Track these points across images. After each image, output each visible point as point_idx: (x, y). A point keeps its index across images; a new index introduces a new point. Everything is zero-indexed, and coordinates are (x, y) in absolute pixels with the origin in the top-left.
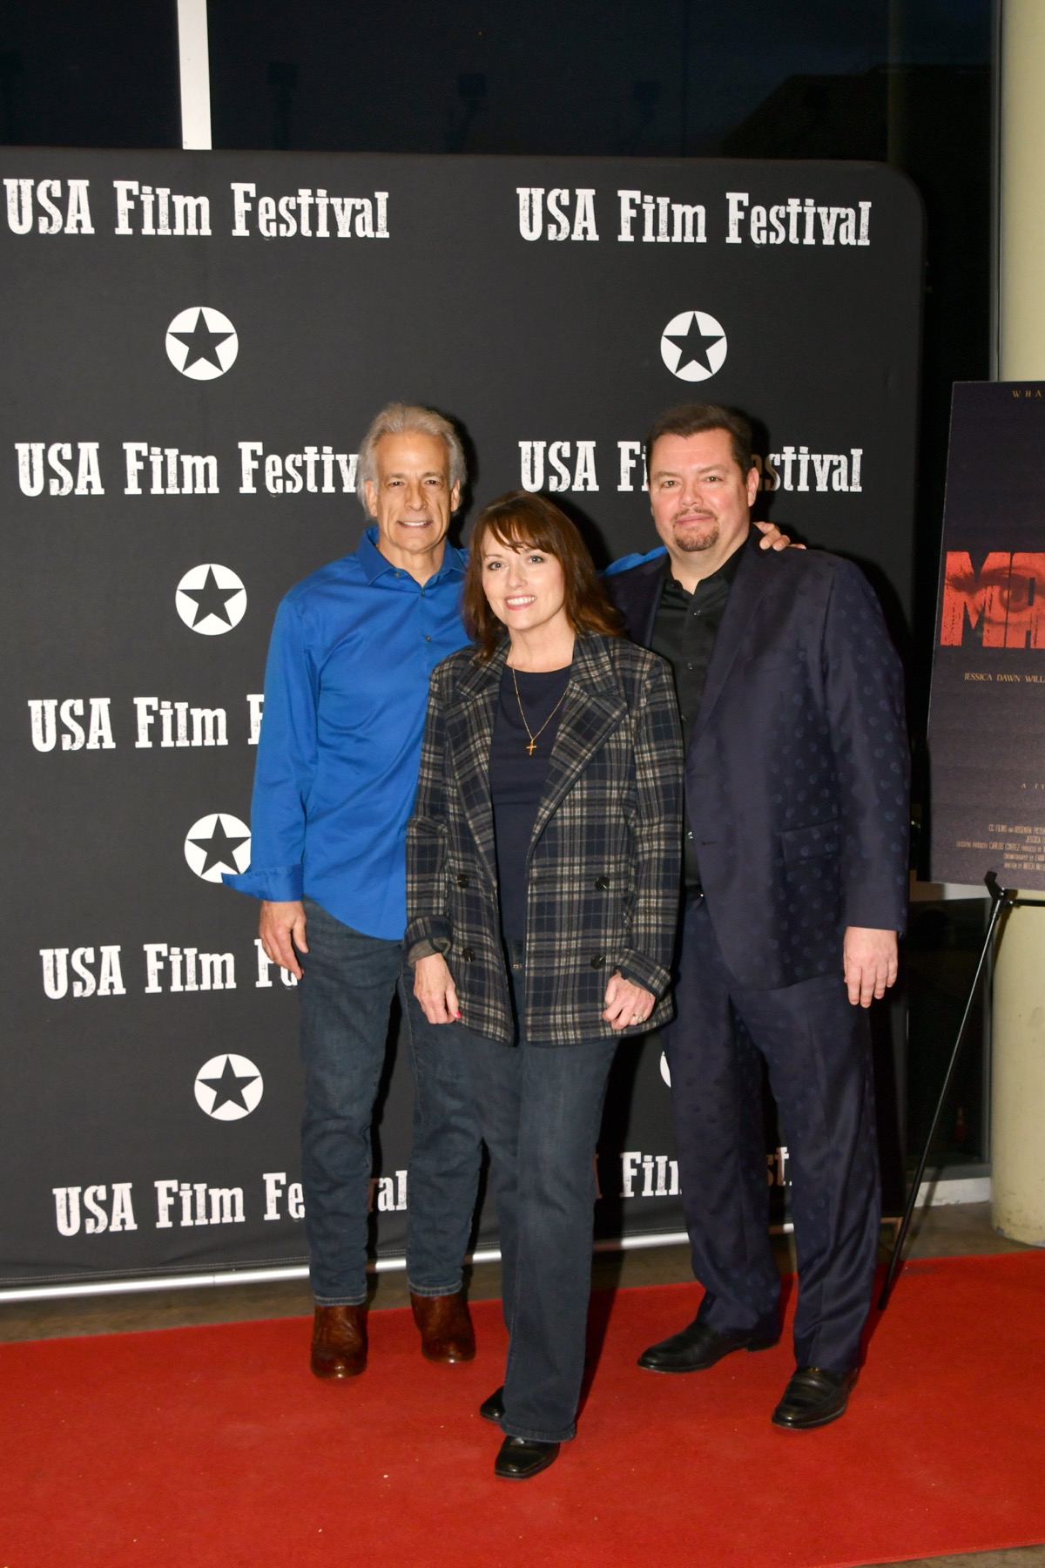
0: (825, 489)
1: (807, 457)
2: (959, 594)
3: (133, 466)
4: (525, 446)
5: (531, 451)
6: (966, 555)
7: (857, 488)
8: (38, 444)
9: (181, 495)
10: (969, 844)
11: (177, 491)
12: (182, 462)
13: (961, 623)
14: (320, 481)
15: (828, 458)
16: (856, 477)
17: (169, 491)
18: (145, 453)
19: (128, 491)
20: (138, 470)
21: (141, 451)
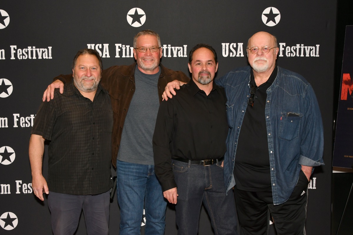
0: (309, 56)
1: (303, 47)
2: (346, 85)
3: (118, 50)
4: (223, 44)
5: (225, 46)
6: (348, 75)
7: (318, 56)
8: (93, 44)
9: (130, 58)
10: (348, 156)
11: (129, 57)
12: (131, 49)
13: (346, 94)
14: (167, 54)
15: (309, 47)
16: (317, 53)
17: (127, 57)
18: (121, 47)
19: (116, 57)
20: (119, 51)
21: (120, 46)
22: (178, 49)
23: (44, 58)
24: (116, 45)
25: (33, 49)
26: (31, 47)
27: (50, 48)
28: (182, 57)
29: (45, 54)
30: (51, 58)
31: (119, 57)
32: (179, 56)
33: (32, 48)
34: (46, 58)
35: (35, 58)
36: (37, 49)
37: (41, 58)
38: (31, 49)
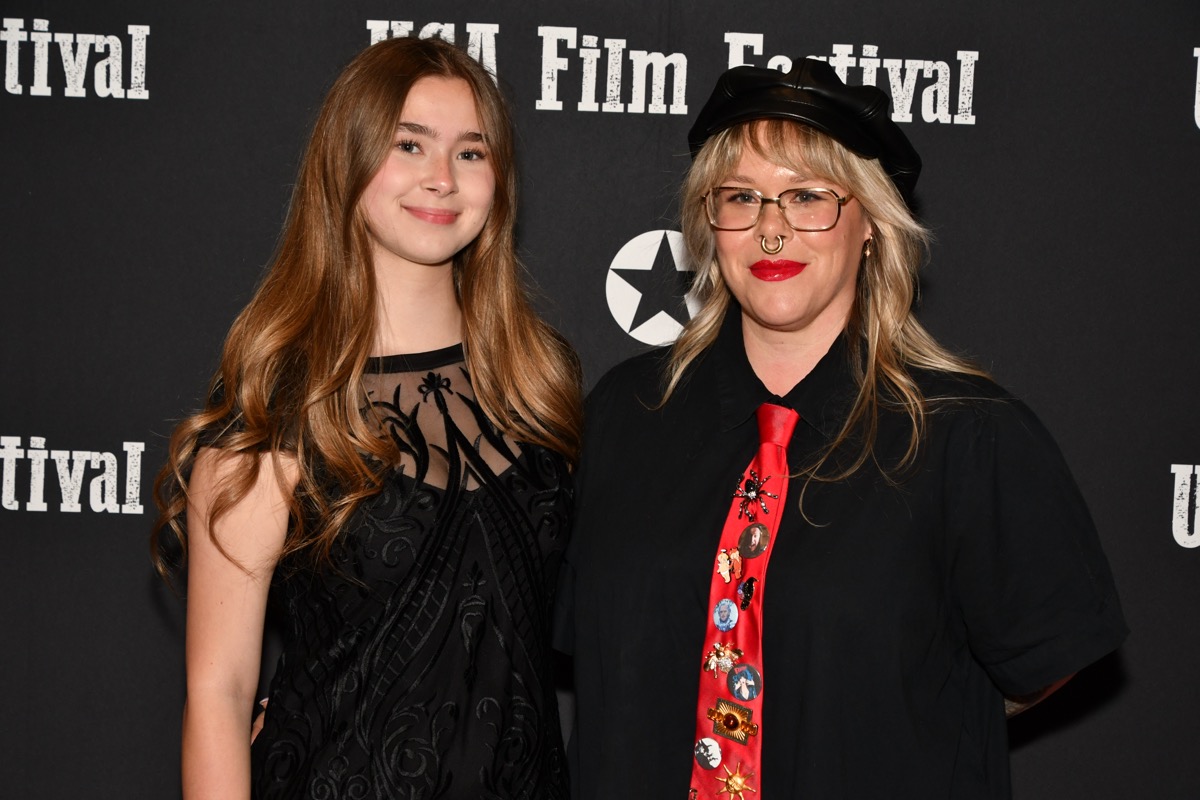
9: (625, 115)
17: (607, 108)
18: (572, 45)
19: (541, 105)
20: (560, 72)
21: (566, 41)
22: (921, 72)
23: (101, 91)
24: (542, 31)
25: (34, 37)
26: (20, 23)
27: (139, 33)
28: (942, 121)
29: (108, 67)
30: (145, 95)
31: (558, 106)
32: (928, 116)
33: (28, 28)
34: (111, 96)
35: (47, 91)
36: (60, 37)
37: (82, 93)
38: (23, 36)
